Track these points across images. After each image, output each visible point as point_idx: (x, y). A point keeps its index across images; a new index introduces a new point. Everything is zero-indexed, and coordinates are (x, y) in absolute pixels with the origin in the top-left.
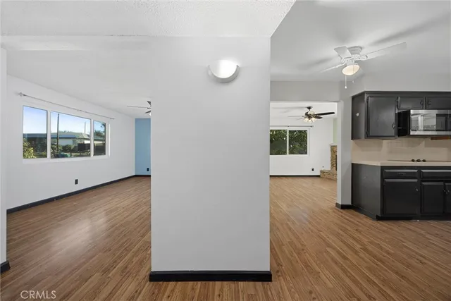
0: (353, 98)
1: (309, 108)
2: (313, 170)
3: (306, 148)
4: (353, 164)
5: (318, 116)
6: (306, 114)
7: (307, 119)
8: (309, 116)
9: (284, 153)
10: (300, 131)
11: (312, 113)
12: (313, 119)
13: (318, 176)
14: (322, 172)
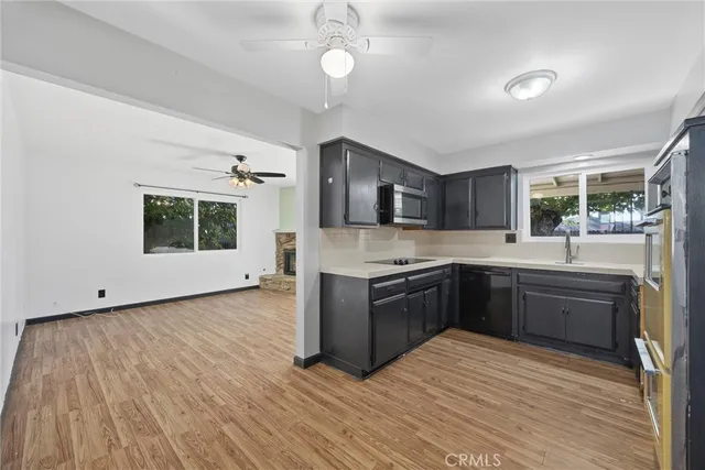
0: (323, 147)
1: (241, 158)
2: (247, 277)
3: (234, 236)
4: (322, 274)
5: (257, 178)
6: (235, 169)
7: (236, 180)
8: (241, 176)
9: (190, 246)
10: (224, 205)
11: (246, 170)
12: (248, 181)
13: (257, 287)
14: (263, 279)
